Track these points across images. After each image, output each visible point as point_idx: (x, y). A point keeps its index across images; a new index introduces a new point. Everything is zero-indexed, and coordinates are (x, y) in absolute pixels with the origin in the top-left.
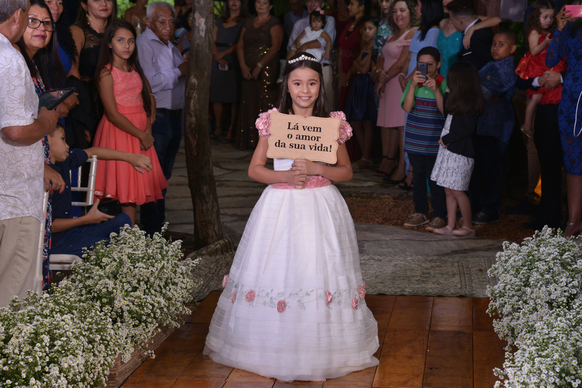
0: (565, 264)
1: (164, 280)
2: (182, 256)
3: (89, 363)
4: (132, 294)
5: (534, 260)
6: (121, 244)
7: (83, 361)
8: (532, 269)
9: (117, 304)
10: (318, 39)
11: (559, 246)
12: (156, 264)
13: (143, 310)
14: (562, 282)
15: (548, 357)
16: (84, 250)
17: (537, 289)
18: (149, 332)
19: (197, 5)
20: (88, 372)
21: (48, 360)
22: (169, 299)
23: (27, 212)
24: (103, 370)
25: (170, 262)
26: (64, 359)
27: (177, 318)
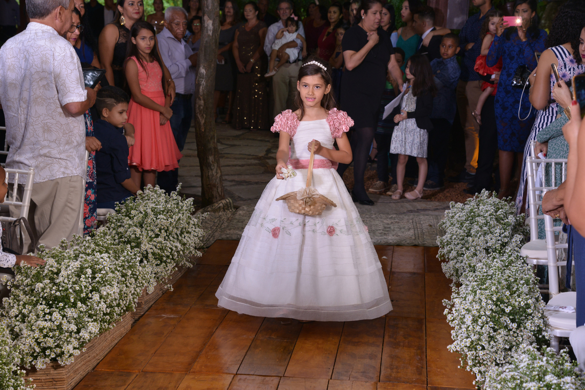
0: (499, 219)
1: (180, 229)
2: (194, 210)
3: (122, 292)
4: (155, 239)
5: (475, 215)
6: (146, 200)
7: (118, 291)
8: (473, 223)
9: (143, 247)
10: (295, 40)
11: (495, 205)
12: (174, 216)
13: (164, 252)
14: (497, 233)
15: (487, 290)
16: (116, 204)
17: (477, 238)
18: (168, 270)
19: (206, 9)
20: (122, 299)
21: (91, 288)
22: (184, 244)
23: (75, 172)
24: (133, 299)
25: (185, 215)
26: (103, 288)
27: (190, 260)
